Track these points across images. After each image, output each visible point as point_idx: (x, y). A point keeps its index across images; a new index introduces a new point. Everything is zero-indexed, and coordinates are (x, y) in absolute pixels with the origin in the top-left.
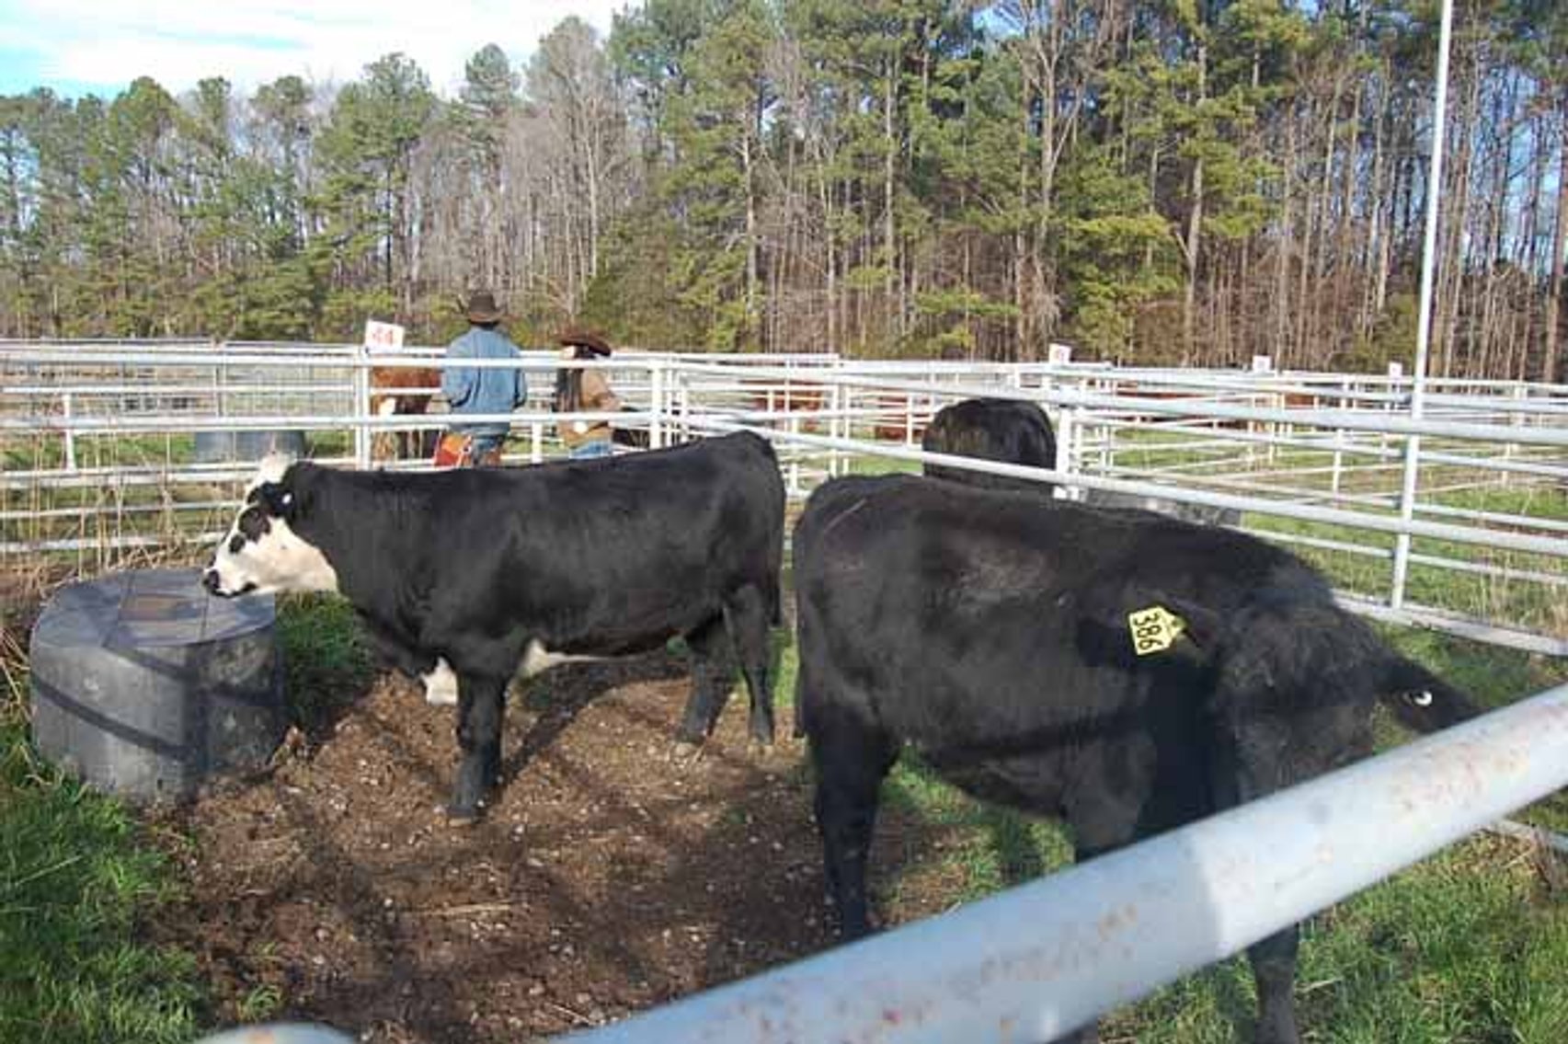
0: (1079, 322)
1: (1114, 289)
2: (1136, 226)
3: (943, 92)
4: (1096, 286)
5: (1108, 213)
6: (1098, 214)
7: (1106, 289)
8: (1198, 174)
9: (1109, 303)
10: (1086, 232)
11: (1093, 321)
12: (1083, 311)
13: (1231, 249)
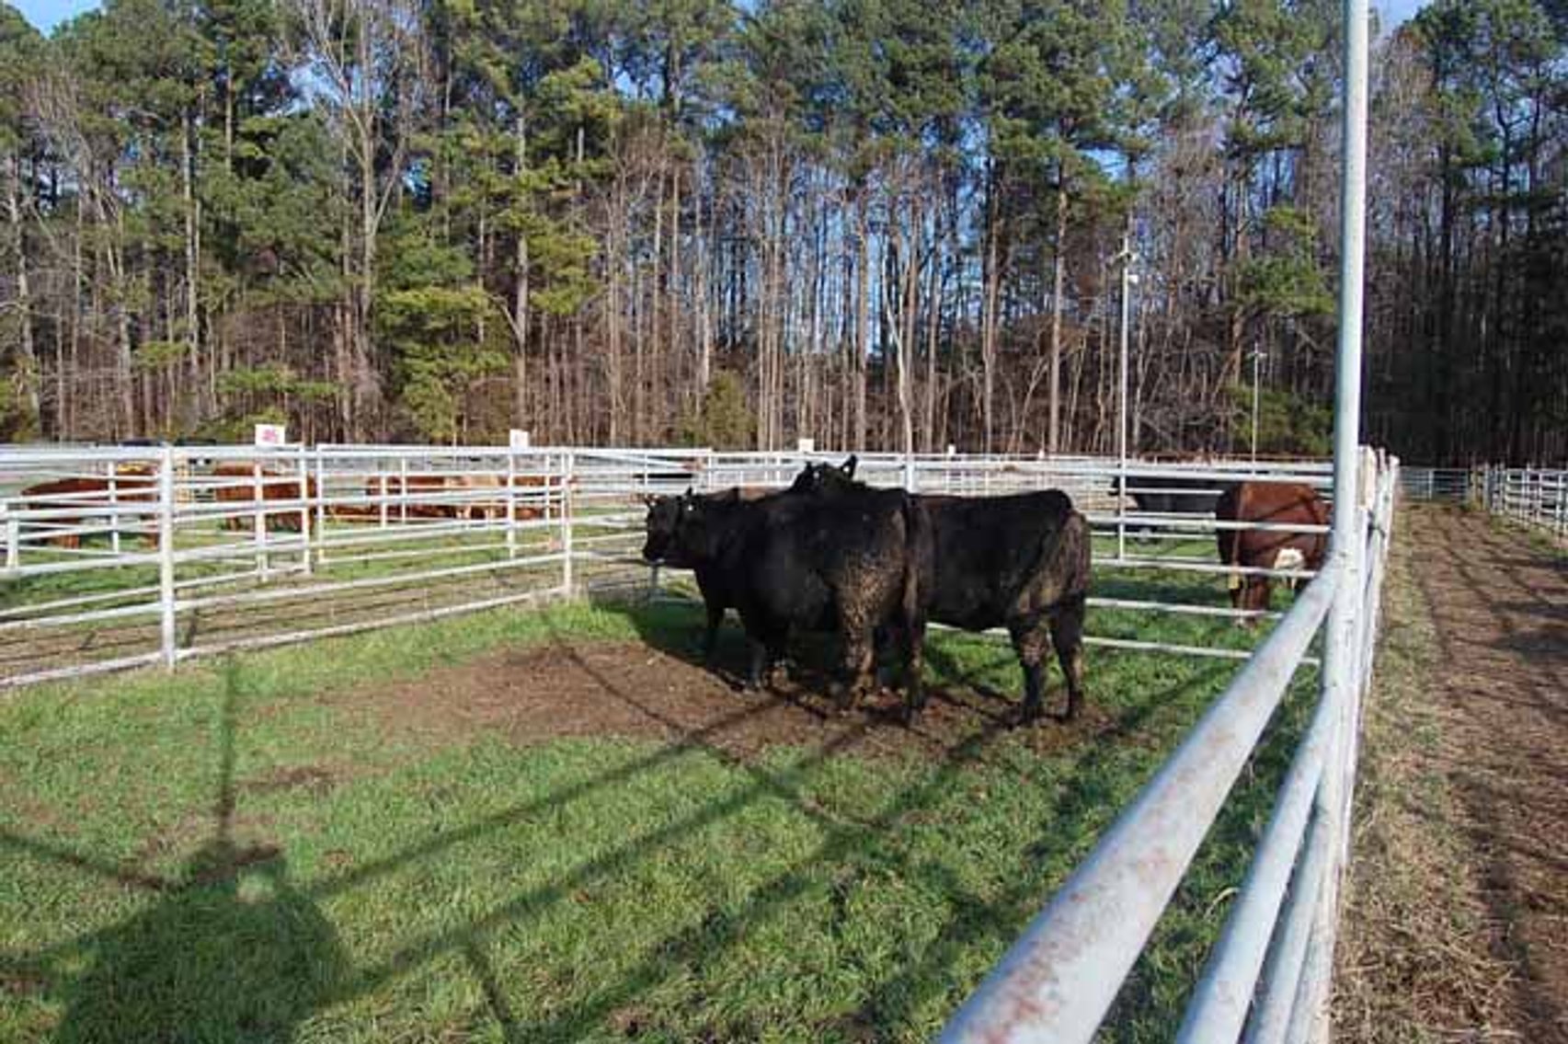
0: (405, 400)
1: (439, 365)
3: (247, 149)
4: (418, 363)
5: (425, 284)
6: (415, 285)
7: (431, 365)
8: (522, 245)
9: (434, 380)
10: (408, 306)
11: (418, 400)
12: (407, 389)
13: (560, 324)
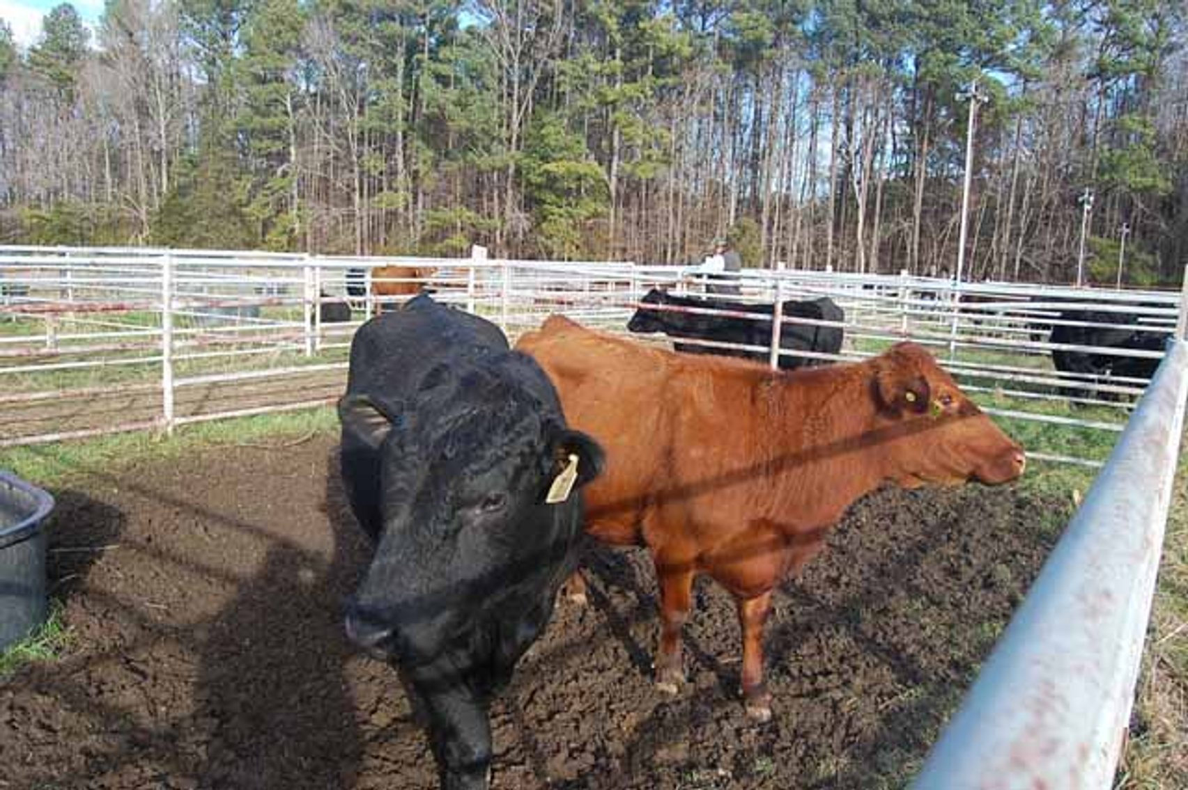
2: (582, 169)
4: (554, 209)
5: (561, 159)
6: (555, 159)
7: (561, 211)
8: (616, 133)
9: (563, 220)
10: (546, 171)
11: (552, 232)
12: (545, 226)
